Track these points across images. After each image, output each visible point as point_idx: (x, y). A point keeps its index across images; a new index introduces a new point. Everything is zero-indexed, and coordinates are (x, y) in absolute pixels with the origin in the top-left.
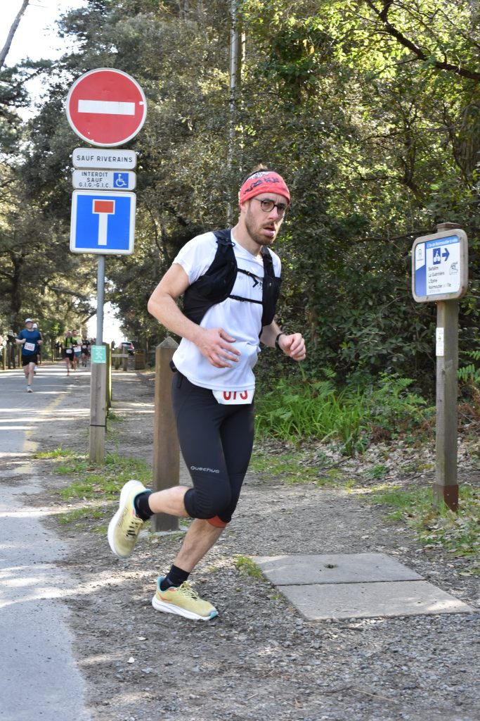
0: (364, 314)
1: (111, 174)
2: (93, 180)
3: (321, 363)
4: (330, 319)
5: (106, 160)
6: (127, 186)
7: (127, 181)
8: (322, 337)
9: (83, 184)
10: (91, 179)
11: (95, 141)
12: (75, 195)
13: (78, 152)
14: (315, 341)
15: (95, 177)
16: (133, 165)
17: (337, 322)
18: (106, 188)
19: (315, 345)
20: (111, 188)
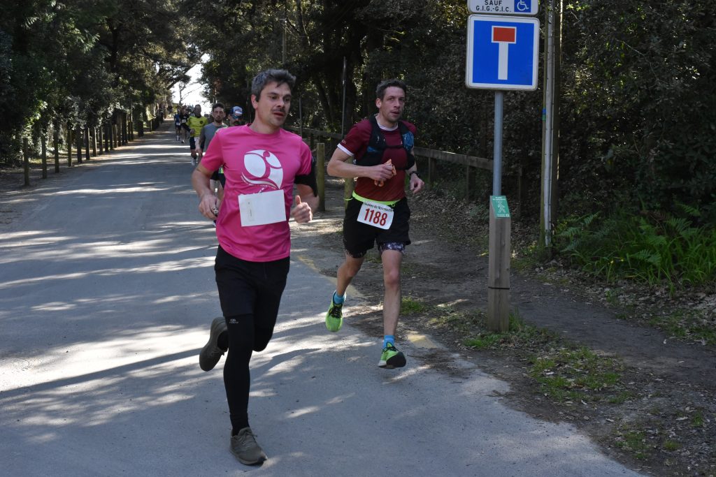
0: (707, 140)
2: (491, 3)
6: (529, 11)
7: (529, 3)
9: (481, 8)
12: (472, 20)
17: (679, 149)
18: (506, 13)
19: (653, 173)
20: (511, 13)
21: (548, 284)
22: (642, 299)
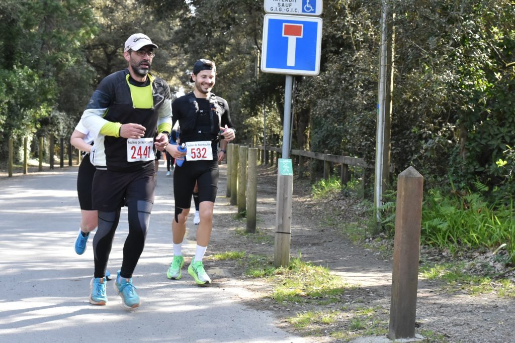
0: (510, 132)
2: (283, 5)
3: (469, 176)
4: (479, 136)
6: (314, 12)
7: (314, 6)
8: (470, 152)
9: (274, 9)
10: (281, 4)
12: (266, 19)
14: (463, 155)
15: (285, 3)
17: (485, 139)
18: (295, 13)
19: (464, 159)
20: (299, 13)
21: (368, 250)
22: (432, 258)
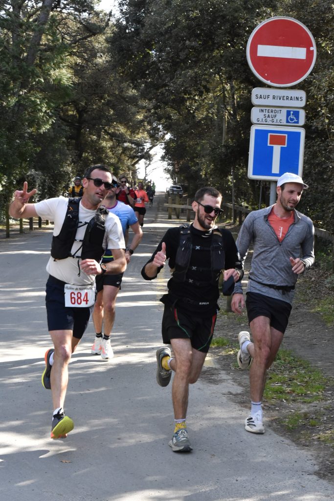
1: (284, 111)
2: (269, 117)
5: (280, 99)
6: (298, 122)
7: (297, 118)
9: (260, 120)
10: (267, 116)
11: (271, 82)
12: (253, 129)
13: (256, 91)
15: (270, 114)
16: (303, 104)
18: (279, 124)
20: (284, 124)
